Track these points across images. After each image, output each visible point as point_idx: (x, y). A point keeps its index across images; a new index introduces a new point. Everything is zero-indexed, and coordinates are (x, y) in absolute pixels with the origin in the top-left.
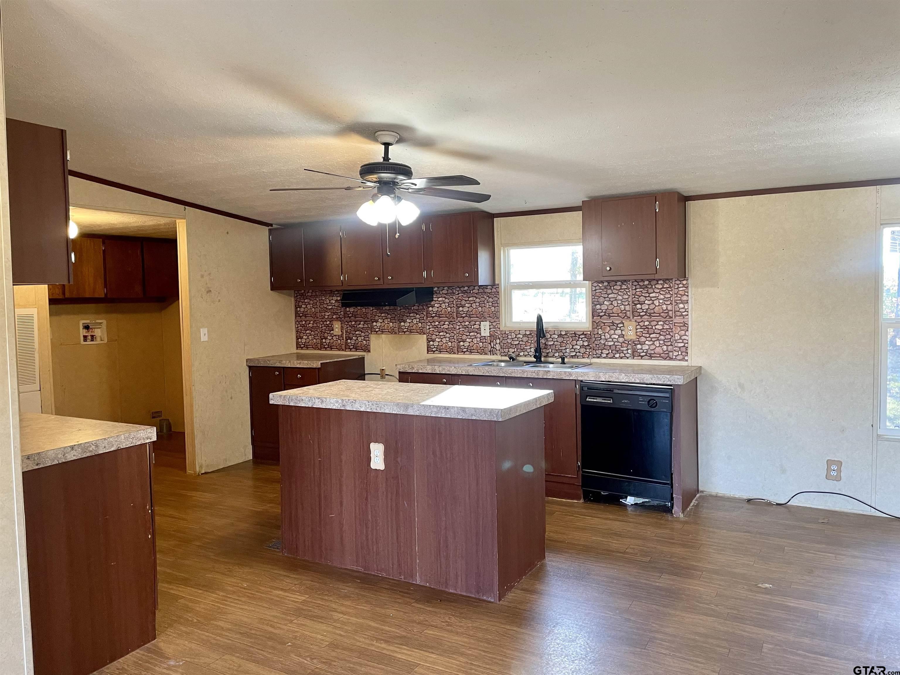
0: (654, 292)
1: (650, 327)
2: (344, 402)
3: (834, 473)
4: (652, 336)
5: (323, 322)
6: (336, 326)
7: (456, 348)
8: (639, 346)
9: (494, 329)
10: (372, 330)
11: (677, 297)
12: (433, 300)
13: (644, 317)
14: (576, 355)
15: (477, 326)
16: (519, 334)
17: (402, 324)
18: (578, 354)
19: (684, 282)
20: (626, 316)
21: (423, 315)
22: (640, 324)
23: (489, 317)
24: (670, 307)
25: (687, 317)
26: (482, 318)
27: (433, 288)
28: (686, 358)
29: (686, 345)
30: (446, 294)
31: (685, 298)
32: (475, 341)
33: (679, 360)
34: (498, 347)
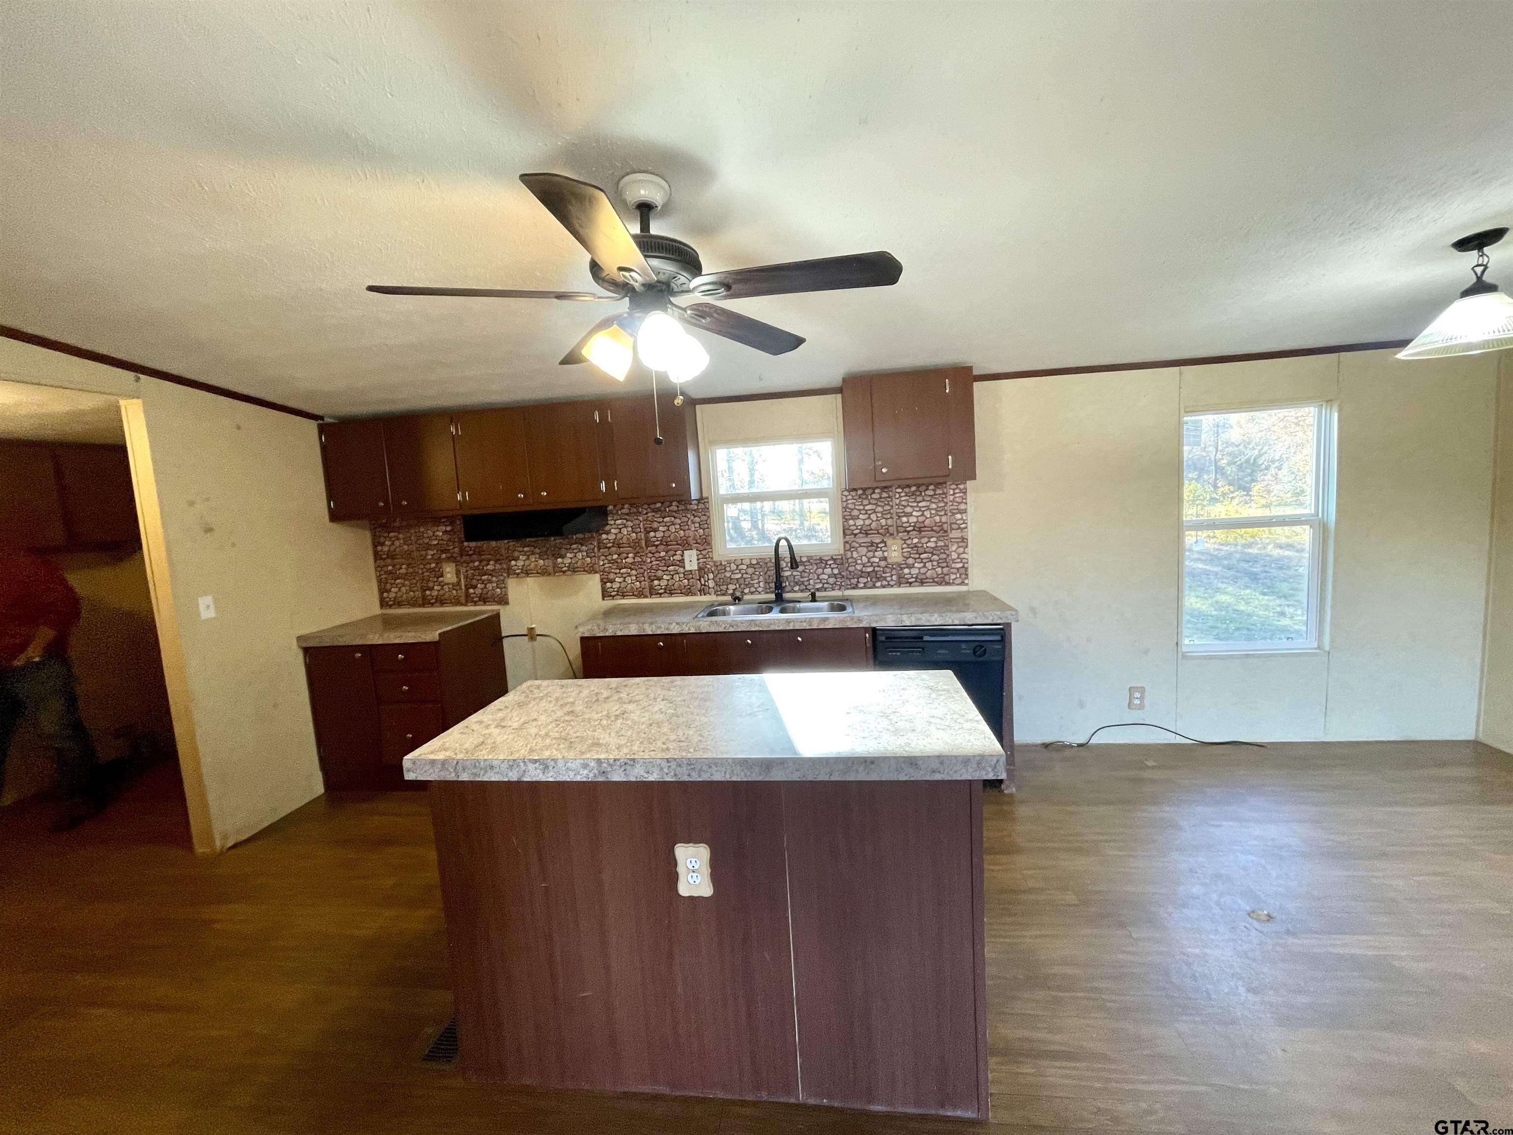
0: (924, 500)
1: (920, 545)
2: (605, 765)
3: (1137, 702)
4: (922, 556)
5: (424, 565)
6: (448, 569)
7: (648, 590)
8: (906, 571)
9: (705, 560)
10: (510, 572)
11: (952, 505)
12: (608, 524)
13: (911, 533)
14: (823, 587)
15: (678, 557)
16: (742, 564)
17: (560, 560)
18: (826, 586)
19: (962, 487)
20: (888, 532)
21: (592, 546)
22: (907, 542)
23: (697, 543)
24: (944, 519)
25: (965, 530)
26: (685, 545)
27: (606, 507)
28: (966, 581)
29: (966, 565)
30: (627, 514)
31: (962, 507)
32: (676, 577)
33: (958, 585)
34: (711, 584)
